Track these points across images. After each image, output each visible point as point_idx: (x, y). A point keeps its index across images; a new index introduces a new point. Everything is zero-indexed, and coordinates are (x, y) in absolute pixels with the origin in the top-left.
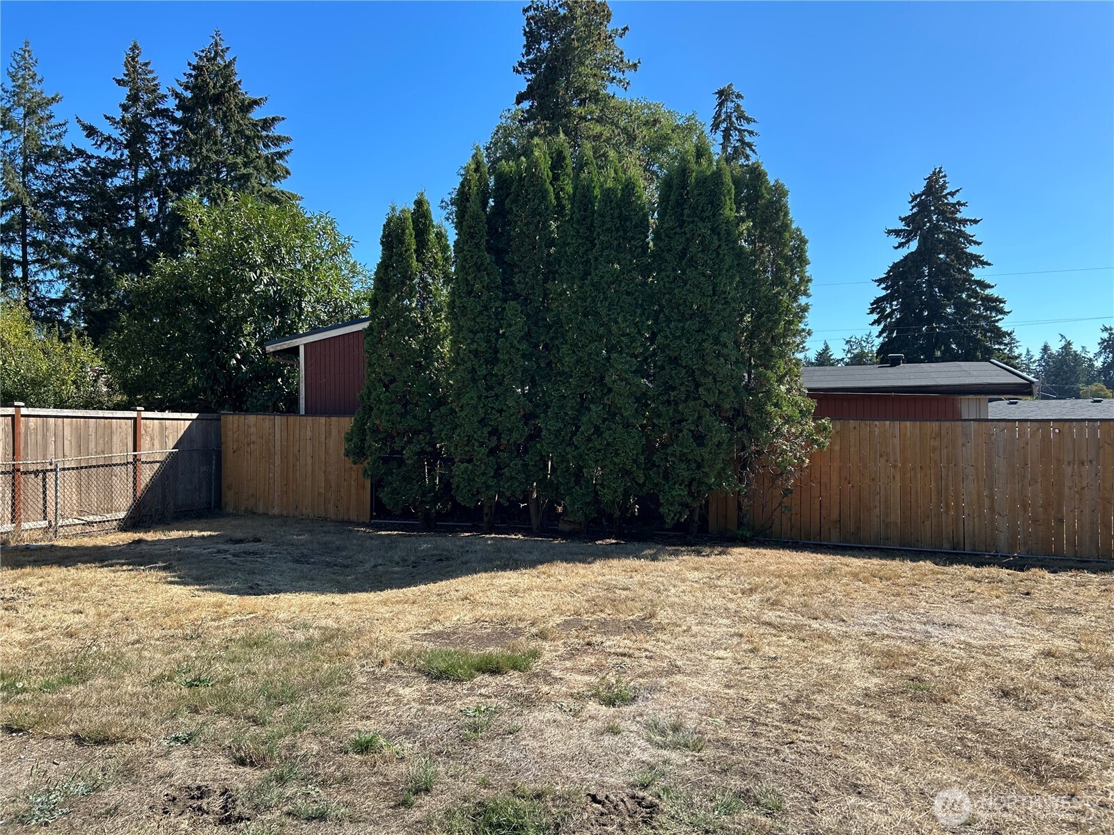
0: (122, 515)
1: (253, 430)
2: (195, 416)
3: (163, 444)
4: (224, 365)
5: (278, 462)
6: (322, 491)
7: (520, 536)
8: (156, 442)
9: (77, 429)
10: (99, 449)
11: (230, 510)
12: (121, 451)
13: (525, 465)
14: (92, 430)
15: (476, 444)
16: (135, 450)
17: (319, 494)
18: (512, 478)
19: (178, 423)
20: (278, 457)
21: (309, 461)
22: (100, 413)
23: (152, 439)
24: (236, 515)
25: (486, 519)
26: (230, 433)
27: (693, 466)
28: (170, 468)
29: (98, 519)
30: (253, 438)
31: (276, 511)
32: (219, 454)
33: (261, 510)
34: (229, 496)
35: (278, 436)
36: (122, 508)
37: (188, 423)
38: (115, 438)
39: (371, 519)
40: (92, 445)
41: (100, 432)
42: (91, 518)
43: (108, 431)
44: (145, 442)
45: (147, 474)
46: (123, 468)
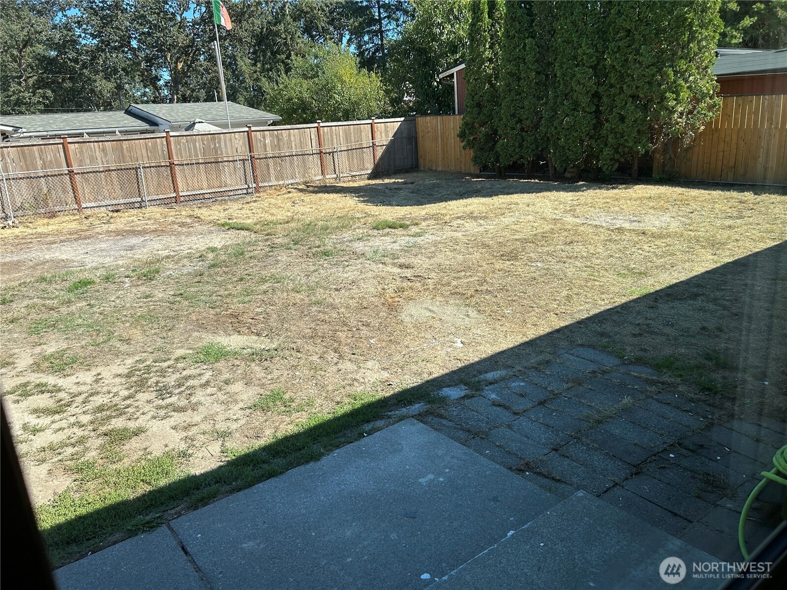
0: (369, 171)
1: (429, 125)
2: (402, 119)
3: (387, 135)
4: (430, 86)
5: (440, 142)
6: (459, 157)
7: (537, 181)
8: (383, 135)
9: (345, 132)
10: (356, 140)
11: (422, 168)
12: (366, 141)
13: (536, 139)
14: (352, 131)
15: (509, 128)
16: (373, 140)
17: (458, 159)
18: (528, 147)
19: (395, 124)
20: (440, 139)
21: (453, 140)
22: (355, 122)
23: (381, 133)
24: (424, 171)
25: (526, 171)
26: (420, 127)
27: (618, 136)
28: (391, 148)
29: (358, 174)
30: (429, 129)
31: (440, 169)
32: (416, 139)
33: (434, 168)
34: (421, 161)
35: (439, 127)
36: (369, 168)
37: (399, 123)
38: (363, 134)
39: (481, 172)
40: (353, 138)
41: (356, 131)
42: (355, 173)
43: (359, 131)
44: (377, 135)
45: (380, 152)
46: (368, 149)
